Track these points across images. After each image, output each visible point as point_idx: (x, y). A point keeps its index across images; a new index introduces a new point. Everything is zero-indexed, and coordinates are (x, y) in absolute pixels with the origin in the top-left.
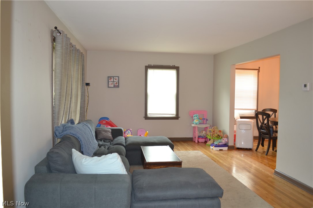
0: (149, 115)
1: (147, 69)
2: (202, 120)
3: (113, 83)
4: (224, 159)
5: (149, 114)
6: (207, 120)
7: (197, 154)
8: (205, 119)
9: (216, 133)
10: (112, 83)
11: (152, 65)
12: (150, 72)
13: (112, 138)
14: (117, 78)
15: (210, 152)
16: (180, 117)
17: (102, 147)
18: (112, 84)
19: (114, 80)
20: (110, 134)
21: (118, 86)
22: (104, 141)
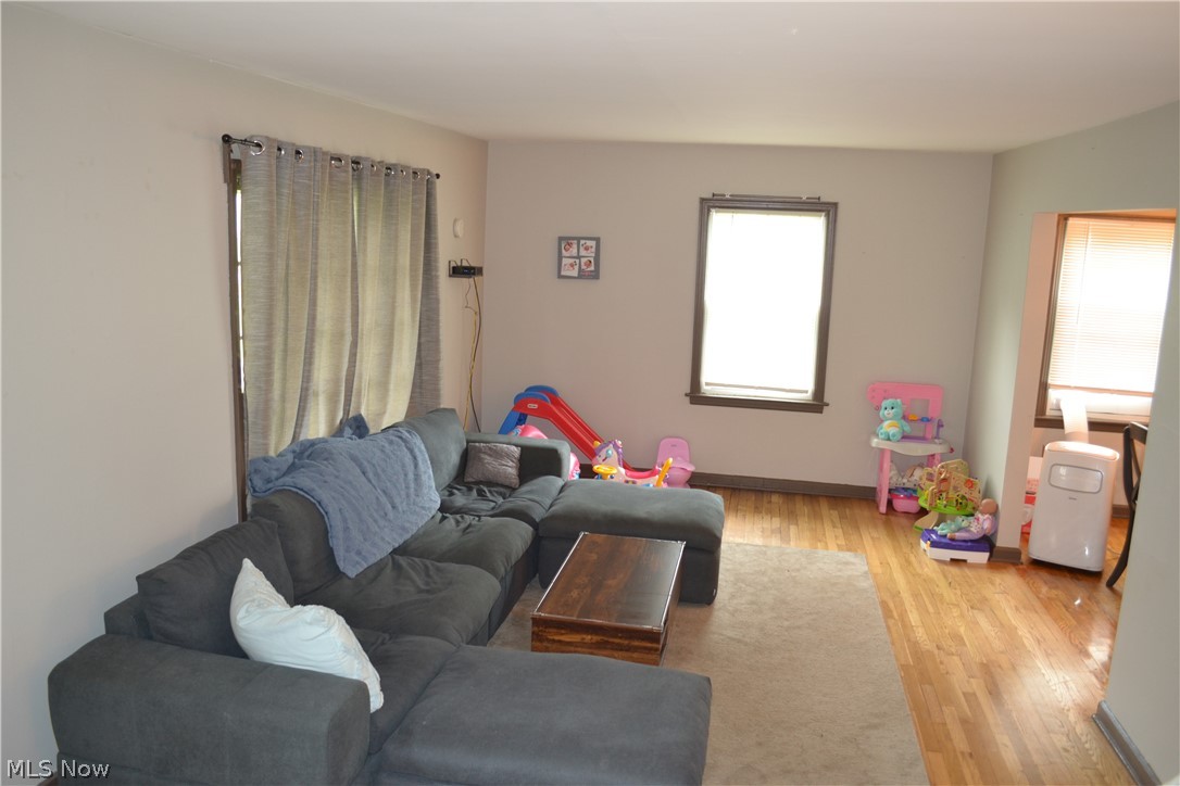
0: (707, 390)
1: (709, 211)
2: (922, 425)
3: (577, 261)
4: (931, 610)
5: (707, 384)
6: (940, 425)
7: (840, 570)
8: (928, 420)
9: (955, 488)
10: (572, 261)
11: (728, 197)
12: (719, 221)
13: (515, 481)
14: (593, 243)
15: (907, 564)
16: (827, 405)
17: (451, 520)
18: (572, 265)
19: (582, 249)
20: (511, 464)
21: (595, 275)
22: (481, 494)
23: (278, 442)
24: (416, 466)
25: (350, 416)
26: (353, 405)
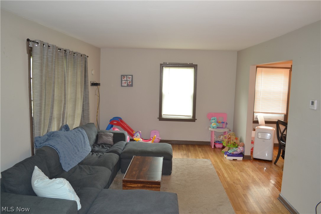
0: (163, 117)
1: (163, 67)
2: (222, 124)
3: (127, 82)
4: (230, 173)
5: (164, 115)
6: (227, 124)
7: (204, 164)
8: (224, 123)
9: (232, 140)
10: (125, 81)
11: (168, 63)
12: (166, 70)
13: (112, 143)
14: (131, 77)
15: (222, 161)
16: (196, 119)
17: (95, 155)
18: (125, 83)
19: (128, 78)
20: (111, 138)
21: (132, 85)
22: (103, 147)
23: (43, 132)
24: (84, 139)
25: (64, 125)
26: (65, 122)
